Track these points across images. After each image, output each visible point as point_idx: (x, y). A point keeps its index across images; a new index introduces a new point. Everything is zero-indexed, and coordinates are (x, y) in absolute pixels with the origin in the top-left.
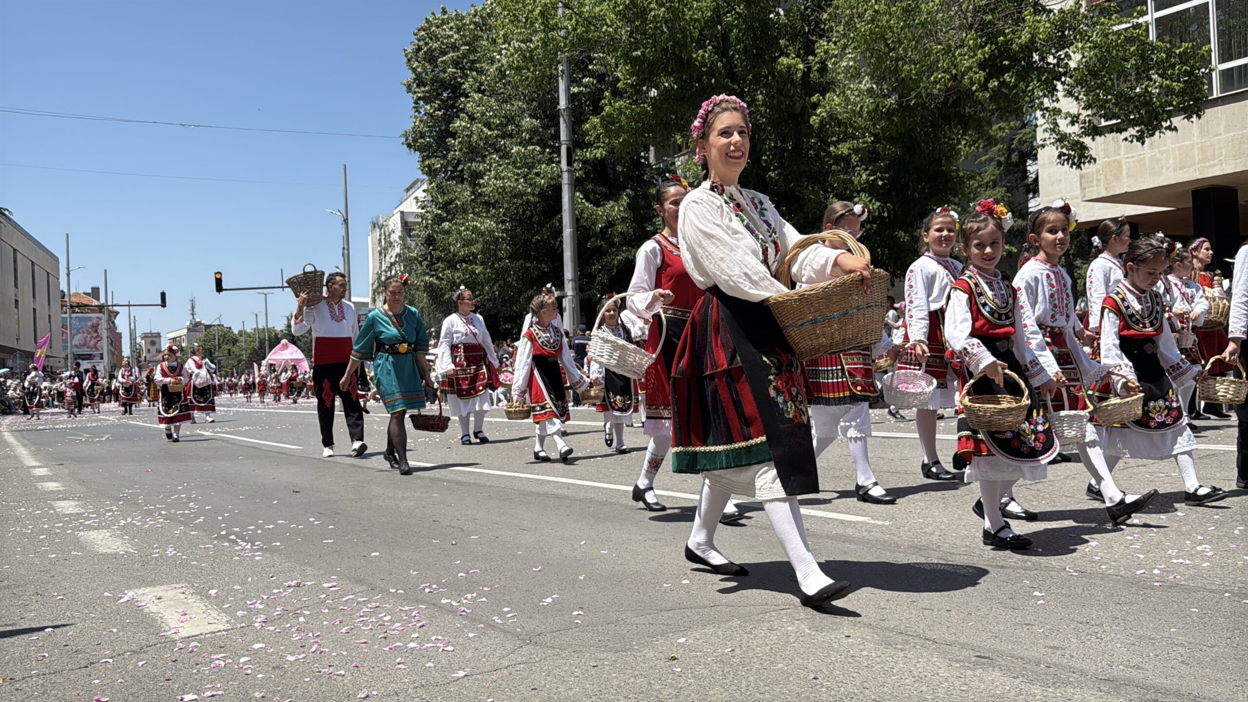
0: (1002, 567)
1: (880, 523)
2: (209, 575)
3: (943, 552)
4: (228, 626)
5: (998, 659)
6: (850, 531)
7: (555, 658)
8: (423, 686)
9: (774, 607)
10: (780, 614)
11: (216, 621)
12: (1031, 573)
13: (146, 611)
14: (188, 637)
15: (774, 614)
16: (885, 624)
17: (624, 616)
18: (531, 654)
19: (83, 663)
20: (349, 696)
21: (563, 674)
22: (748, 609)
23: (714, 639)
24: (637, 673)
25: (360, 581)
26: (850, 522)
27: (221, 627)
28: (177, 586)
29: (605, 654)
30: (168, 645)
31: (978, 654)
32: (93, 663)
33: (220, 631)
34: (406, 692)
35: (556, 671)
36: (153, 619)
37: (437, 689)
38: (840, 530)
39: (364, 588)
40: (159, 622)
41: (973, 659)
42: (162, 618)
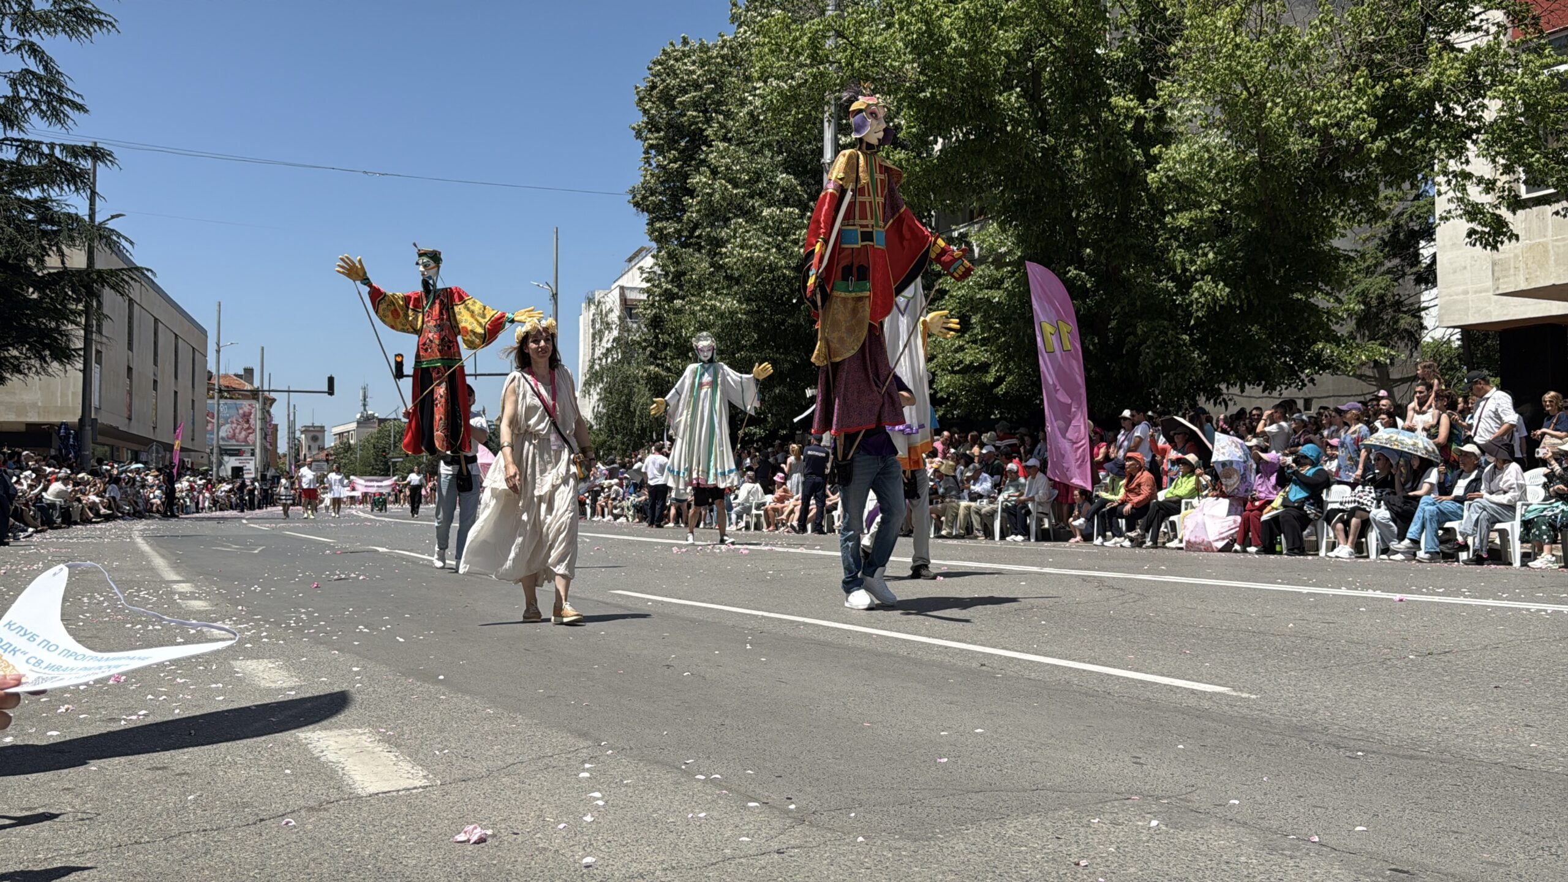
0: (1411, 757)
1: (1245, 695)
2: (397, 718)
3: (1332, 735)
4: (425, 782)
5: (1421, 874)
6: (1206, 704)
7: (837, 843)
8: (673, 868)
9: (1115, 795)
10: (1124, 804)
11: (409, 775)
12: (1451, 767)
13: (323, 759)
14: (377, 794)
15: (1116, 803)
16: (1265, 824)
17: (920, 796)
18: (806, 836)
19: (251, 819)
20: (582, 876)
21: (849, 863)
22: (1082, 796)
23: (1041, 831)
24: (945, 868)
25: (584, 735)
26: (1205, 692)
27: (417, 783)
28: (360, 731)
29: (901, 844)
30: (353, 802)
31: (1393, 867)
32: (262, 820)
33: (415, 788)
34: (653, 874)
35: (842, 860)
36: (332, 769)
37: (692, 873)
38: (1192, 702)
39: (590, 743)
40: (340, 773)
41: (1388, 872)
42: (343, 769)
